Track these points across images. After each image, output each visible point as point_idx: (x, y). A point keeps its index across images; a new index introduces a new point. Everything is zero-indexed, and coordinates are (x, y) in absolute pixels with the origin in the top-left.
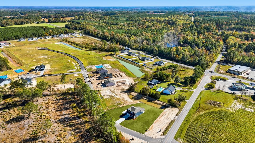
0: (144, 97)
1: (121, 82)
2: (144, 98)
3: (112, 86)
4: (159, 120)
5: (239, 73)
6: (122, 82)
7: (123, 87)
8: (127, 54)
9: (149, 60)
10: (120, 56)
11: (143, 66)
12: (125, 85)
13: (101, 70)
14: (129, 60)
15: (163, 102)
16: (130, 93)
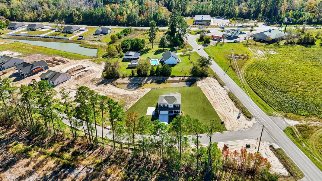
0: (146, 80)
1: (76, 71)
2: (146, 82)
3: (68, 82)
4: (214, 100)
5: (208, 22)
6: (78, 70)
7: (90, 77)
8: (25, 29)
9: (79, 30)
10: (16, 34)
11: (79, 39)
12: (92, 73)
13: (7, 62)
14: (42, 37)
15: (182, 76)
16: (115, 82)
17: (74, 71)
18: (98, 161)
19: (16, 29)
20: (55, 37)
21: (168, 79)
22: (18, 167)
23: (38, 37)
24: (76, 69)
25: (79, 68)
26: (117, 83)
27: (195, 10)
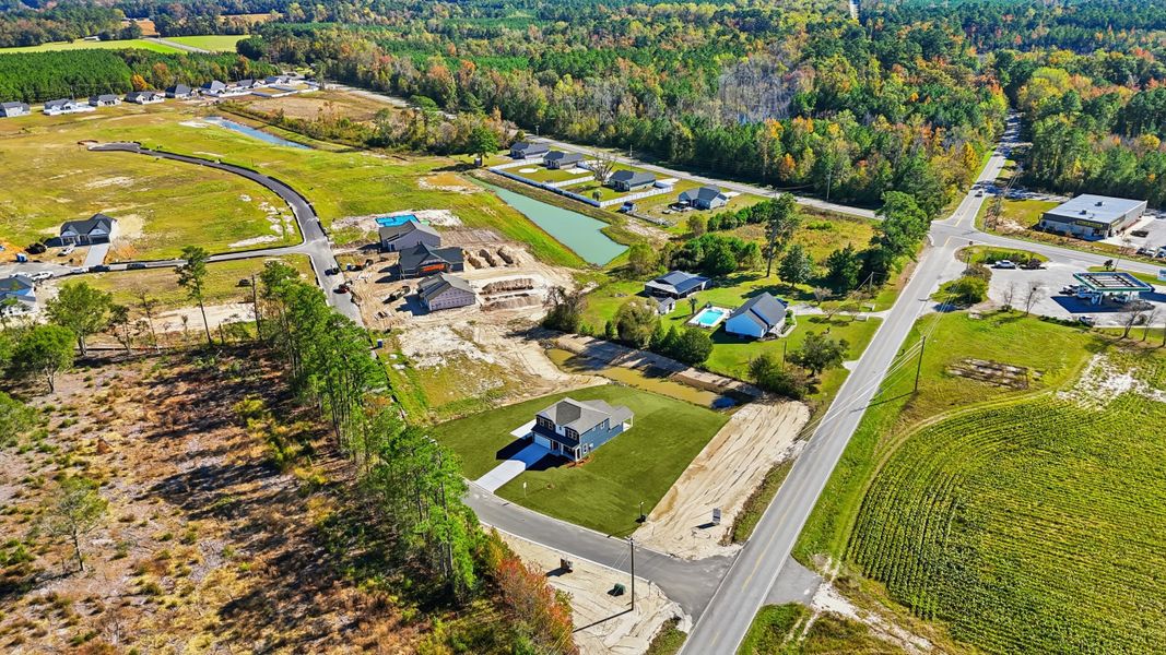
0: (626, 356)
1: (508, 289)
2: (624, 361)
3: (463, 310)
4: (709, 464)
5: (1097, 230)
6: (514, 289)
7: (516, 312)
8: (541, 161)
9: (650, 185)
10: (506, 173)
11: (621, 211)
12: (530, 304)
13: (402, 236)
14: (549, 190)
15: (728, 377)
16: (554, 340)
17: (503, 289)
18: (321, 480)
19: (523, 158)
20: (574, 195)
21: (683, 373)
22: (216, 436)
23: (542, 187)
24: (510, 286)
25: (519, 285)
26: (556, 344)
27: (1103, 173)
